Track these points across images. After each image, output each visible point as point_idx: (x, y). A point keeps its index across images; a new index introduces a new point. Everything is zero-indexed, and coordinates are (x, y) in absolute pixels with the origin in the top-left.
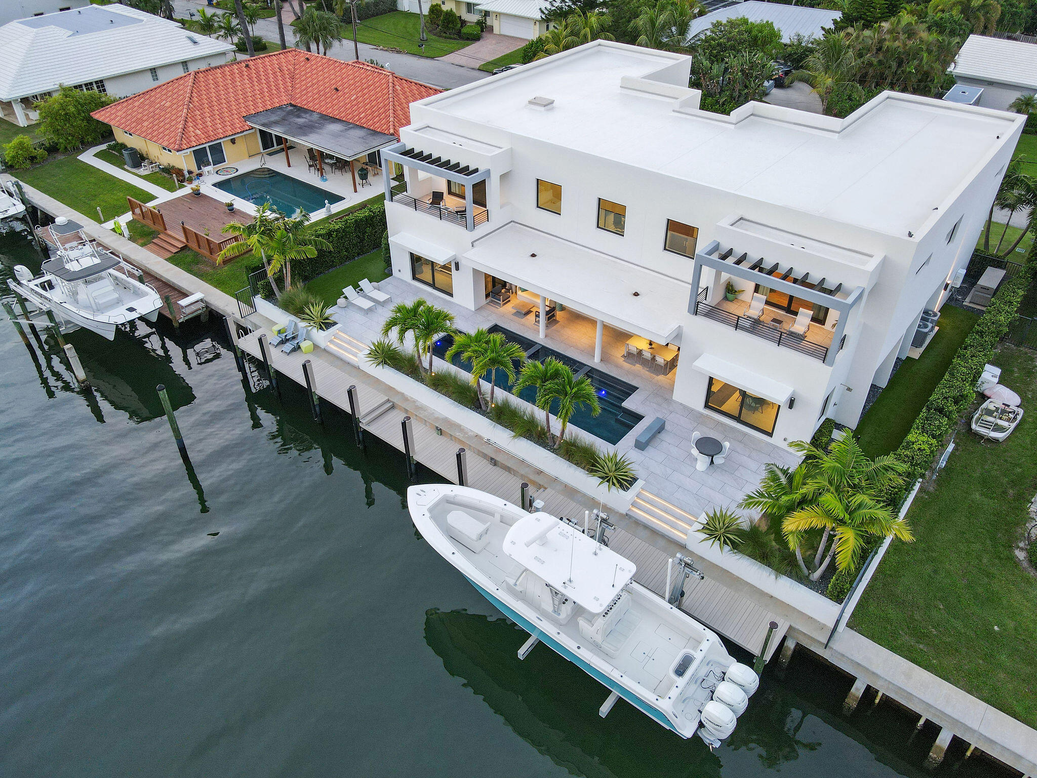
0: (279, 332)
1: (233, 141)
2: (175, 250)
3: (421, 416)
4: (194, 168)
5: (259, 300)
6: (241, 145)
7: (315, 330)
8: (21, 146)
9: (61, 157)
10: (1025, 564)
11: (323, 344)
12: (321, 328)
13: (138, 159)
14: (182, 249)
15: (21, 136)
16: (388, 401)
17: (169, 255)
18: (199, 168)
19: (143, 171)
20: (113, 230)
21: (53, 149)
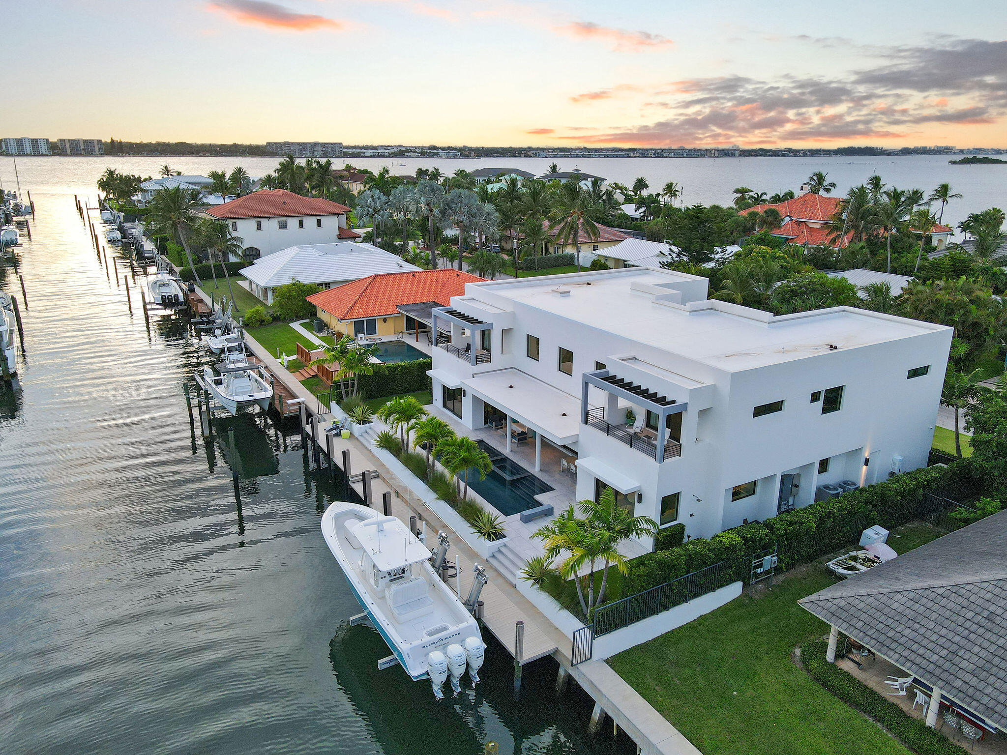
0: (334, 422)
1: (385, 320)
2: (308, 376)
3: (391, 483)
4: (352, 334)
5: (333, 404)
6: (390, 324)
7: (355, 424)
8: (257, 312)
9: (280, 323)
10: (798, 659)
11: (356, 434)
12: (360, 424)
13: (321, 326)
14: (313, 376)
15: (259, 306)
16: (376, 471)
17: (304, 379)
18: (356, 335)
19: (321, 335)
20: (280, 363)
21: (276, 319)
